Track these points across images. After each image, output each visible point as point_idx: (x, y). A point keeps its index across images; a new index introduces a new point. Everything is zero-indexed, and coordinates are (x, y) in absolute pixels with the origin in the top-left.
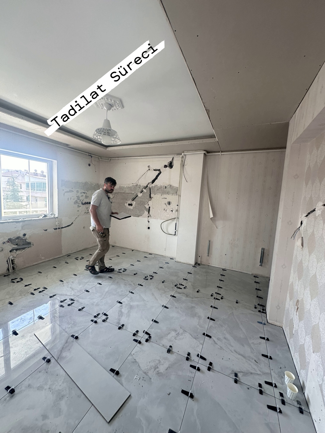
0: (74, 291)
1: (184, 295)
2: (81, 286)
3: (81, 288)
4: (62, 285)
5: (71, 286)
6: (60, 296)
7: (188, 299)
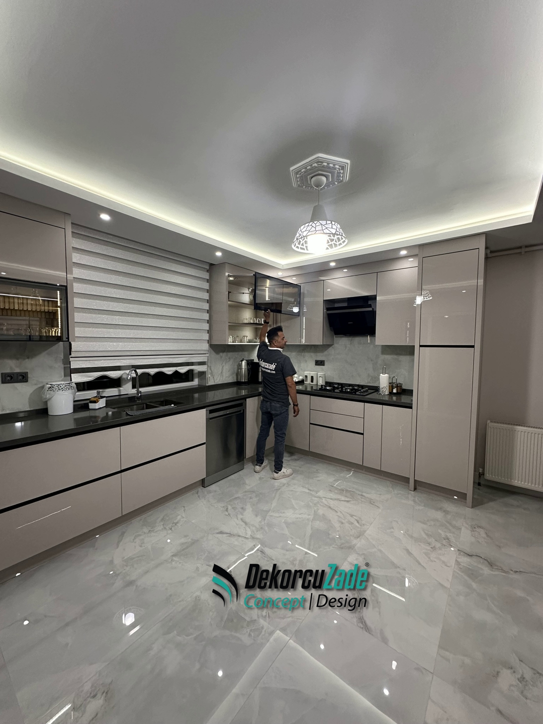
0: (249, 528)
1: (482, 561)
2: (259, 519)
3: (260, 522)
4: (227, 514)
5: (241, 517)
6: (229, 536)
7: (496, 573)
